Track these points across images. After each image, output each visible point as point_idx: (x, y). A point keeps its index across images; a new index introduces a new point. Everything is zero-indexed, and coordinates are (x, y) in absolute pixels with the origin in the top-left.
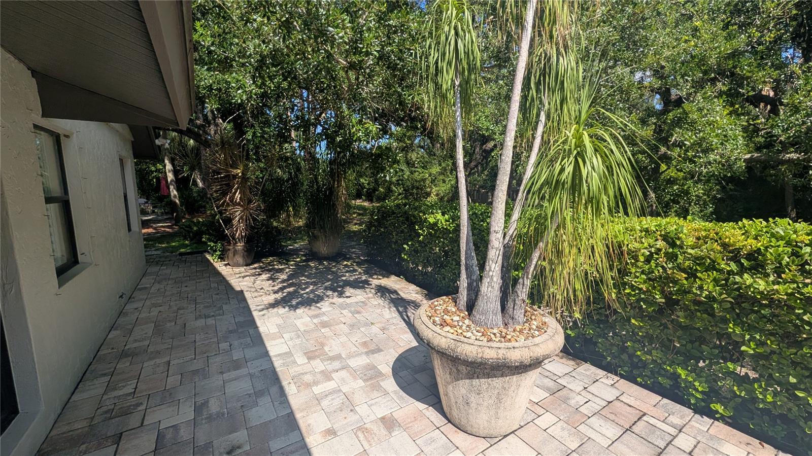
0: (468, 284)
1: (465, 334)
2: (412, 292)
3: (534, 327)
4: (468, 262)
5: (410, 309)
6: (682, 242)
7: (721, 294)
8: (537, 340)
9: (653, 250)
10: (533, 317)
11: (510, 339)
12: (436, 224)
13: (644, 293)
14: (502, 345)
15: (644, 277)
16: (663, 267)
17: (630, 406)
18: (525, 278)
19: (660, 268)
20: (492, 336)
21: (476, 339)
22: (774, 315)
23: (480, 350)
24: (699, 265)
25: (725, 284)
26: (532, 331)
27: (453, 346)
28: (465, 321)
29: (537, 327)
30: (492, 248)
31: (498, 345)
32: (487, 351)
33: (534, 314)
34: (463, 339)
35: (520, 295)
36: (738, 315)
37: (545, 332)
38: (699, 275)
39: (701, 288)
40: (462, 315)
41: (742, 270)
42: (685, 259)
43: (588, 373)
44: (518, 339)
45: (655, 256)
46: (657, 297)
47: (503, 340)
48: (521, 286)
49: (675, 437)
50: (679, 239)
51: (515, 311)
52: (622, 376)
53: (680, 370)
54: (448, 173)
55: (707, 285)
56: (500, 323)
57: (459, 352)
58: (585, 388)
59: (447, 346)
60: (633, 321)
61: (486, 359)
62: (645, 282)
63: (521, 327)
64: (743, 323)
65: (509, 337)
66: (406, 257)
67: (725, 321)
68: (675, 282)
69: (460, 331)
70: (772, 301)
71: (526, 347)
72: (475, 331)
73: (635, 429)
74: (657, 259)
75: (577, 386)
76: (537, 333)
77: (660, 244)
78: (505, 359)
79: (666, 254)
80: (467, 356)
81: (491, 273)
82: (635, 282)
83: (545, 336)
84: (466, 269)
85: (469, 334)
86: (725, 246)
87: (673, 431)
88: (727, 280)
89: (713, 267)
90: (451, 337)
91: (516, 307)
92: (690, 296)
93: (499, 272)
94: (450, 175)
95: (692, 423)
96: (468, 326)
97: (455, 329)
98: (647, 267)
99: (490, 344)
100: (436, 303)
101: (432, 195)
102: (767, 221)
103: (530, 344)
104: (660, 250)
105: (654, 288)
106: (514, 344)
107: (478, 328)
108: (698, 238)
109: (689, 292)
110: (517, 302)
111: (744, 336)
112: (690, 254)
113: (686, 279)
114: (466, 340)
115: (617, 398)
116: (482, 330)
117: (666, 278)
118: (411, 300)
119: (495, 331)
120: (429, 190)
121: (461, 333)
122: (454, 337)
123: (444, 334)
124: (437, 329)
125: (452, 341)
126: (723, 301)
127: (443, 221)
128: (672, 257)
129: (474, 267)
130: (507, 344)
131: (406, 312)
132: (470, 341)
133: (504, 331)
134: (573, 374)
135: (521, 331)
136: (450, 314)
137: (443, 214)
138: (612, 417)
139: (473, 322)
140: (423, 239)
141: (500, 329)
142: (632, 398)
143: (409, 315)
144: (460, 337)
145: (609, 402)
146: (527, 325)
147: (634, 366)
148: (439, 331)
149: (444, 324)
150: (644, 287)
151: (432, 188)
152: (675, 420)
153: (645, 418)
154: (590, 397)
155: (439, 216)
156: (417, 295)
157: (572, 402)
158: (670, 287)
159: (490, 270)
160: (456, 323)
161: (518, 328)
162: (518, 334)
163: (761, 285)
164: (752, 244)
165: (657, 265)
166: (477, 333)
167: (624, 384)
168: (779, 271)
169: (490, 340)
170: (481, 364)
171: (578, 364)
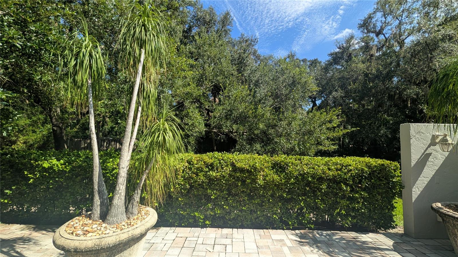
0: (100, 202)
1: (105, 232)
2: (15, 231)
3: (143, 214)
4: (100, 189)
5: (18, 246)
6: (193, 163)
7: (205, 180)
8: (146, 220)
9: (185, 167)
10: (141, 210)
11: (133, 225)
12: (51, 168)
13: (183, 185)
14: (130, 229)
15: (182, 179)
16: (188, 173)
17: (181, 237)
18: (139, 190)
19: (187, 174)
20: (123, 227)
21: (114, 232)
22: (218, 183)
23: (117, 237)
24: (198, 170)
25: (205, 176)
26: (143, 216)
27: (98, 243)
28: (102, 226)
29: (145, 214)
30: (121, 177)
31: (128, 230)
32: (122, 235)
33: (141, 208)
34: (104, 236)
35: (136, 199)
36: (210, 186)
37: (149, 214)
38: (199, 174)
39: (200, 179)
40: (98, 223)
41: (210, 170)
42: (195, 169)
43: (163, 232)
44: (137, 223)
45: (185, 169)
46: (187, 186)
47: (129, 226)
48: (136, 194)
49: (197, 241)
50: (192, 161)
51: (133, 209)
52: (177, 226)
53: (196, 214)
54: (40, 126)
55: (202, 178)
56: (125, 219)
57: (103, 244)
58: (163, 239)
59: (93, 244)
60: (180, 199)
61: (122, 240)
62: (183, 181)
63: (137, 217)
64: (211, 188)
65: (132, 224)
66: (6, 201)
67: (207, 189)
68: (192, 178)
69: (100, 232)
70: (217, 179)
71: (142, 225)
72: (111, 229)
73: (185, 246)
74: (186, 170)
75: (159, 240)
76: (145, 216)
77: (187, 164)
78: (133, 236)
79: (189, 168)
80: (109, 244)
81: (120, 191)
82: (180, 182)
83: (150, 216)
84: (99, 193)
85: (108, 231)
86: (204, 162)
87: (196, 239)
88: (206, 174)
89: (202, 171)
90: (96, 238)
91: (134, 207)
92: (197, 183)
93: (125, 190)
94: (41, 127)
95: (201, 232)
96: (105, 227)
97: (97, 232)
98: (183, 174)
99: (123, 231)
100: (72, 223)
101: (19, 143)
102: (213, 153)
103: (144, 223)
104: (186, 167)
105: (186, 182)
106: (135, 226)
107: (112, 226)
108: (197, 161)
109: (197, 182)
110: (134, 204)
111: (211, 193)
112: (196, 167)
113: (196, 176)
114: (107, 235)
115: (176, 237)
116: (116, 226)
117: (190, 178)
118: (17, 238)
119: (123, 223)
120: (14, 138)
121: (102, 233)
122: (98, 237)
123: (90, 238)
124: (82, 238)
125: (97, 240)
126: (206, 182)
127: (59, 165)
128: (190, 169)
129: (105, 191)
130: (132, 227)
131: (14, 250)
132: (110, 235)
133: (129, 221)
134: (157, 235)
135: (137, 219)
136: (88, 226)
137: (58, 160)
138: (176, 246)
139: (107, 224)
140: (33, 181)
141: (126, 222)
142: (182, 234)
143: (19, 250)
144: (102, 236)
145: (174, 240)
146: (140, 214)
147: (181, 219)
148: (85, 238)
149: (87, 232)
150: (182, 183)
151: (18, 137)
152: (196, 234)
153: (187, 239)
154: (166, 242)
155: (55, 161)
156: (23, 232)
157: (159, 249)
158: (191, 181)
159: (120, 190)
160: (96, 229)
161: (135, 217)
162: (136, 220)
163: (214, 174)
164: (211, 161)
165: (186, 173)
166: (113, 229)
167: (178, 229)
168: (217, 169)
169: (122, 230)
170: (119, 244)
171: (158, 230)
